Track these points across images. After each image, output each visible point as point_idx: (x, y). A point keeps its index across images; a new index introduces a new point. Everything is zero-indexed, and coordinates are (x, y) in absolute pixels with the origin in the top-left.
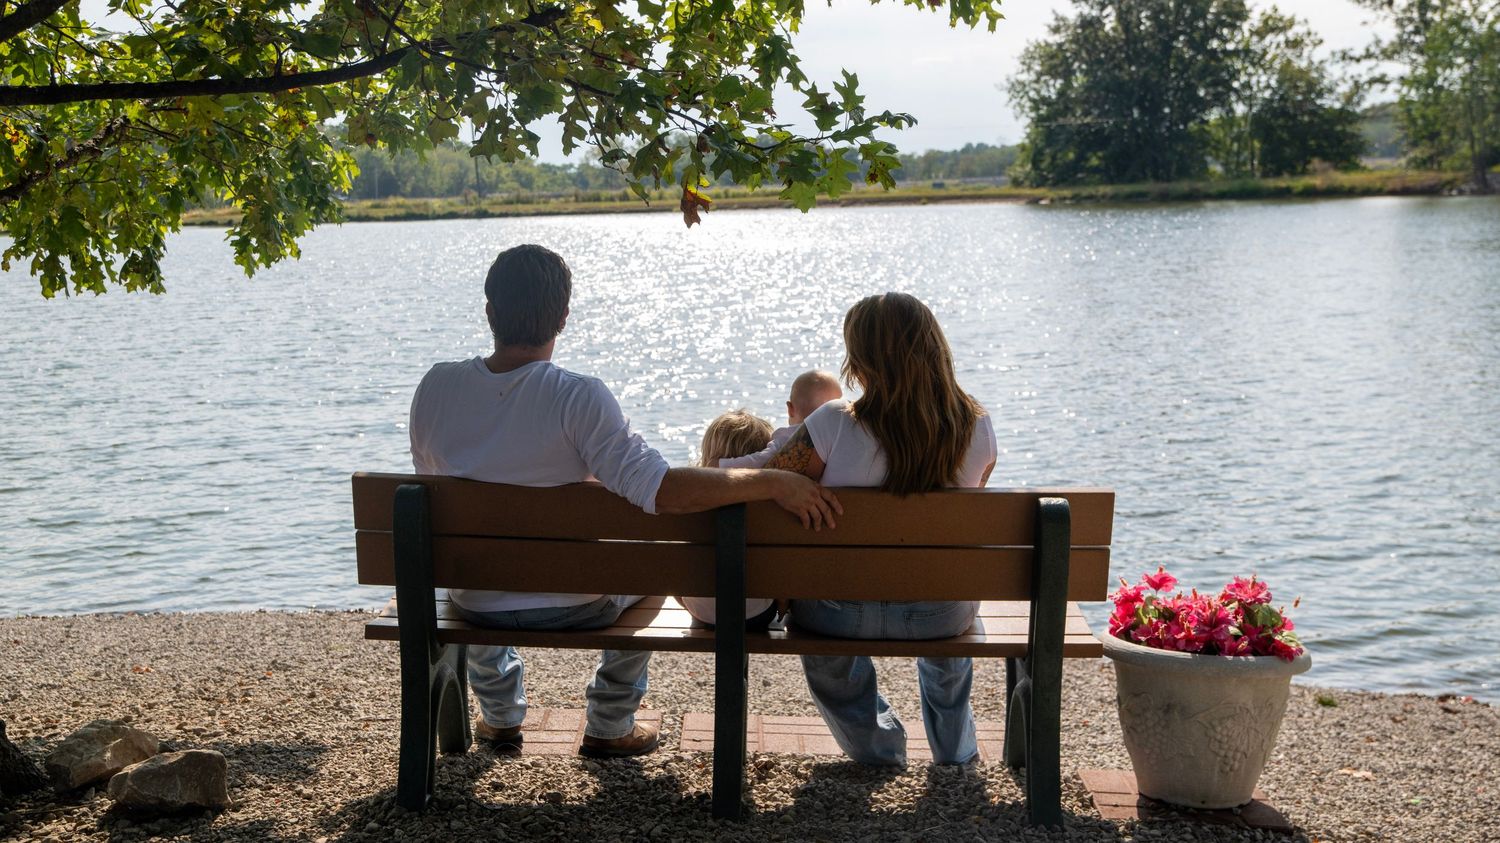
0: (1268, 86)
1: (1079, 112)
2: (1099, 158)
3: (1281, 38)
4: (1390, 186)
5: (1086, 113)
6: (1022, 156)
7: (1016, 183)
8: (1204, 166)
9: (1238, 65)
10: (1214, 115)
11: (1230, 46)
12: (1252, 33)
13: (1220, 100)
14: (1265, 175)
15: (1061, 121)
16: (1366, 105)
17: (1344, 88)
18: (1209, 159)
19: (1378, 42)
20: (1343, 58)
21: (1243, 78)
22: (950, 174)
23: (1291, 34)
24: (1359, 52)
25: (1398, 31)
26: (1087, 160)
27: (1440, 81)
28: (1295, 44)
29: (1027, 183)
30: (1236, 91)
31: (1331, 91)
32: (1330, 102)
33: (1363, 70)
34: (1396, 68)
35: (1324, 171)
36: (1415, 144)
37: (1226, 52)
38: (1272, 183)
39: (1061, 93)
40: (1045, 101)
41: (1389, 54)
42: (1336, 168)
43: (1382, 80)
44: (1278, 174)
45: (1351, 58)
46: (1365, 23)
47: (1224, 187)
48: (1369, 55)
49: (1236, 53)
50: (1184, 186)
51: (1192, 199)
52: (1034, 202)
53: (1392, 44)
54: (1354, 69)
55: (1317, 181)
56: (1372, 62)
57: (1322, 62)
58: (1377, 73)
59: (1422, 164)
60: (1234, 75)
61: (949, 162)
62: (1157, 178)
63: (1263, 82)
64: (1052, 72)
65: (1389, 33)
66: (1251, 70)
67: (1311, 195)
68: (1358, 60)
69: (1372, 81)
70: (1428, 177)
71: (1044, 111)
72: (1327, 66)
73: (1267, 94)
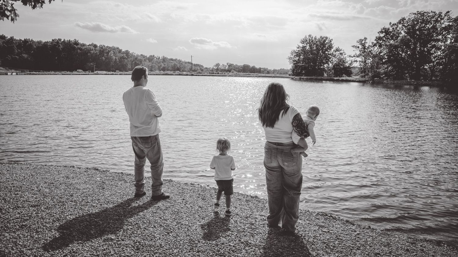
0: (336, 61)
1: (301, 62)
2: (305, 72)
3: (339, 52)
4: (357, 80)
5: (303, 63)
6: (291, 71)
7: (290, 75)
8: (324, 74)
9: (331, 56)
10: (326, 66)
11: (329, 53)
12: (334, 51)
13: (327, 63)
14: (334, 77)
15: (298, 64)
16: (353, 65)
17: (349, 62)
18: (324, 73)
19: (356, 54)
20: (350, 57)
21: (331, 59)
22: (278, 73)
23: (341, 52)
24: (352, 56)
25: (360, 52)
26: (302, 72)
27: (367, 62)
28: (341, 54)
29: (291, 75)
30: (330, 61)
31: (347, 62)
32: (347, 65)
33: (353, 59)
34: (359, 59)
35: (345, 77)
36: (362, 73)
37: (329, 54)
38: (335, 78)
39: (298, 60)
40: (295, 61)
41: (358, 57)
42: (348, 76)
43: (356, 61)
44: (337, 77)
45: (351, 57)
46: (354, 50)
47: (327, 78)
48: (354, 56)
49: (330, 54)
50: (319, 78)
51: (321, 80)
52: (292, 79)
53: (358, 55)
54: (351, 59)
55: (344, 78)
56: (355, 58)
57: (346, 57)
58: (355, 60)
59: (362, 77)
60: (330, 58)
61: (278, 71)
62: (315, 76)
63: (335, 60)
64: (297, 56)
65: (358, 53)
66: (333, 58)
67: (343, 81)
68: (352, 57)
69: (355, 61)
70: (363, 79)
71: (295, 62)
72: (347, 58)
73: (336, 62)
